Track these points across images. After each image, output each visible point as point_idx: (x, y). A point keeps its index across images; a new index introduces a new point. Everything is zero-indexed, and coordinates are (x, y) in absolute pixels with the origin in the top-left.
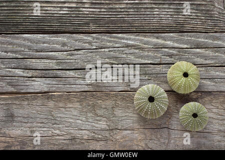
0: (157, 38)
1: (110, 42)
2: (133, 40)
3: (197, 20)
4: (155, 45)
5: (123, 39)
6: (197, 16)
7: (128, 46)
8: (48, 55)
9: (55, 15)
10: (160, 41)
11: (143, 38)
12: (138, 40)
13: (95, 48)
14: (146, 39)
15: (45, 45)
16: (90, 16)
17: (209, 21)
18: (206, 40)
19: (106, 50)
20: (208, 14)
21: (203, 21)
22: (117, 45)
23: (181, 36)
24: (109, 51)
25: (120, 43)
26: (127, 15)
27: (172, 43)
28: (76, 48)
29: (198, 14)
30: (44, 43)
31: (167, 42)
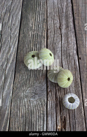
0: (13, 60)
1: (13, 41)
2: (13, 50)
3: (21, 79)
4: (9, 59)
5: (14, 46)
6: (23, 79)
7: (10, 48)
8: (10, 19)
9: (29, 22)
10: (11, 61)
11: (13, 54)
12: (13, 52)
13: (11, 35)
14: (13, 55)
15: (15, 19)
16: (28, 34)
17: (20, 85)
18: (8, 82)
19: (9, 40)
20: (24, 85)
21: (20, 82)
22: (11, 43)
23: (13, 71)
24: (8, 41)
25: (12, 45)
26: (27, 48)
27: (9, 66)
28: (12, 29)
29: (24, 80)
30: (16, 18)
31: (10, 64)
